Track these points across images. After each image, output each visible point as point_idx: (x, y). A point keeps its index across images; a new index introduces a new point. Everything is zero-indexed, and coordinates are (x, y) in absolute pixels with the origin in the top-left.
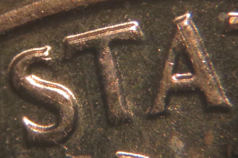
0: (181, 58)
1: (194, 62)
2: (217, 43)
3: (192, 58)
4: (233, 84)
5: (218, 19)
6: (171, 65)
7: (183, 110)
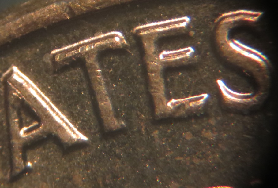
0: (22, 112)
1: (37, 111)
2: (52, 85)
3: (33, 107)
4: (81, 118)
5: (44, 62)
6: (16, 122)
7: (43, 160)
